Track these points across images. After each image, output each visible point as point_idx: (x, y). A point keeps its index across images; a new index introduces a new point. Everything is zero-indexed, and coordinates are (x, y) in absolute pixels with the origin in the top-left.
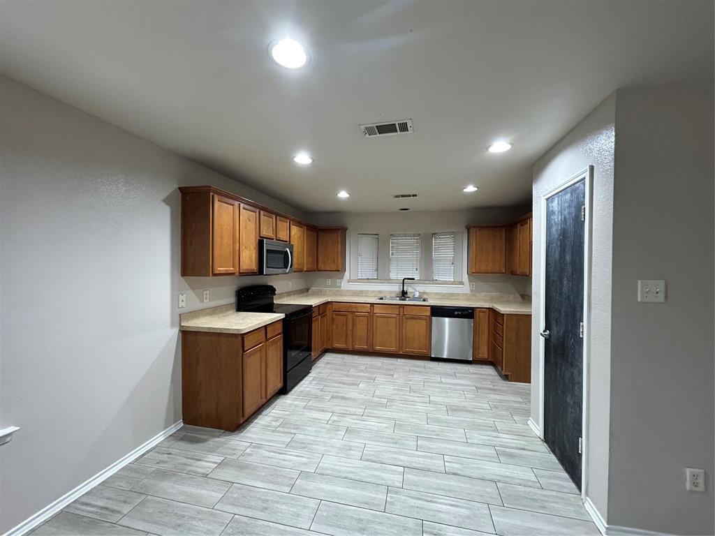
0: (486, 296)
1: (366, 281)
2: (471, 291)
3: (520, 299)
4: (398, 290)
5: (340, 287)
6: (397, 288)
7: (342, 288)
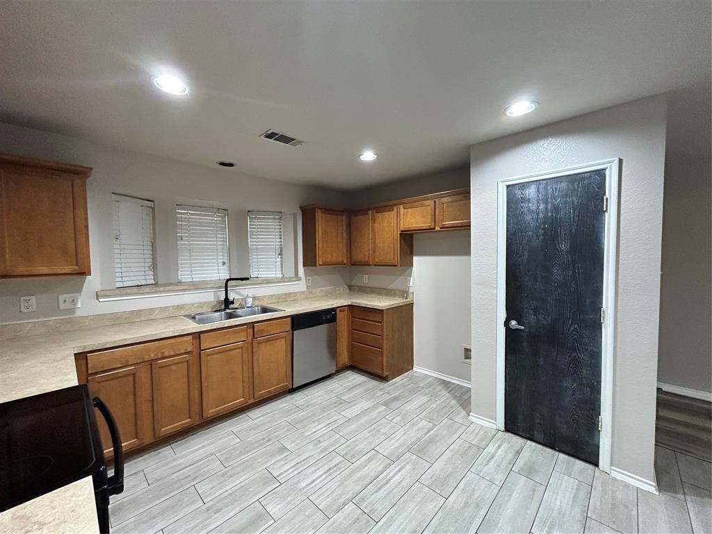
0: (321, 291)
1: (135, 290)
2: (308, 287)
3: (348, 291)
4: (213, 300)
5: (73, 311)
6: (211, 297)
7: (78, 313)
